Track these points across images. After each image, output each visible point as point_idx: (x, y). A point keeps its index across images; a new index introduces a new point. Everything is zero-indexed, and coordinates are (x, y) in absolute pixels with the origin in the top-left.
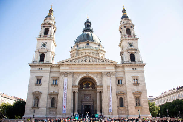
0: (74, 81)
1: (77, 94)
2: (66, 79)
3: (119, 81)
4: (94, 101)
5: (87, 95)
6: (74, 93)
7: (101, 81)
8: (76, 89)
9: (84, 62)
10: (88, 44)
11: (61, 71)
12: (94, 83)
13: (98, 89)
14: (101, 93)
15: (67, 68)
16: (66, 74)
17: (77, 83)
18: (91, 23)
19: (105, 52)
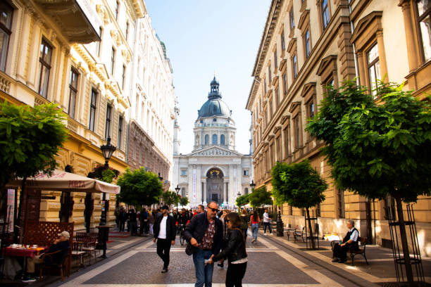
0: (202, 172)
1: (205, 185)
2: (195, 171)
3: (245, 172)
4: (221, 190)
5: (215, 184)
6: (203, 183)
7: (228, 172)
8: (205, 180)
9: (212, 155)
10: (215, 120)
11: (190, 163)
12: (221, 174)
13: (225, 180)
14: (227, 183)
15: (196, 160)
16: (195, 166)
17: (205, 174)
18: (218, 84)
19: (235, 129)
